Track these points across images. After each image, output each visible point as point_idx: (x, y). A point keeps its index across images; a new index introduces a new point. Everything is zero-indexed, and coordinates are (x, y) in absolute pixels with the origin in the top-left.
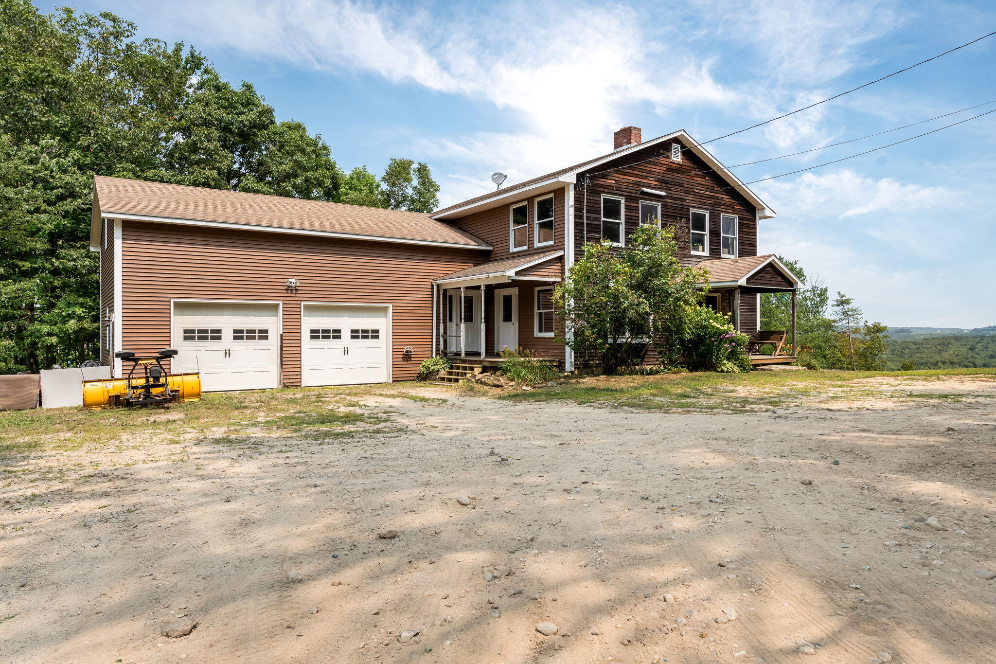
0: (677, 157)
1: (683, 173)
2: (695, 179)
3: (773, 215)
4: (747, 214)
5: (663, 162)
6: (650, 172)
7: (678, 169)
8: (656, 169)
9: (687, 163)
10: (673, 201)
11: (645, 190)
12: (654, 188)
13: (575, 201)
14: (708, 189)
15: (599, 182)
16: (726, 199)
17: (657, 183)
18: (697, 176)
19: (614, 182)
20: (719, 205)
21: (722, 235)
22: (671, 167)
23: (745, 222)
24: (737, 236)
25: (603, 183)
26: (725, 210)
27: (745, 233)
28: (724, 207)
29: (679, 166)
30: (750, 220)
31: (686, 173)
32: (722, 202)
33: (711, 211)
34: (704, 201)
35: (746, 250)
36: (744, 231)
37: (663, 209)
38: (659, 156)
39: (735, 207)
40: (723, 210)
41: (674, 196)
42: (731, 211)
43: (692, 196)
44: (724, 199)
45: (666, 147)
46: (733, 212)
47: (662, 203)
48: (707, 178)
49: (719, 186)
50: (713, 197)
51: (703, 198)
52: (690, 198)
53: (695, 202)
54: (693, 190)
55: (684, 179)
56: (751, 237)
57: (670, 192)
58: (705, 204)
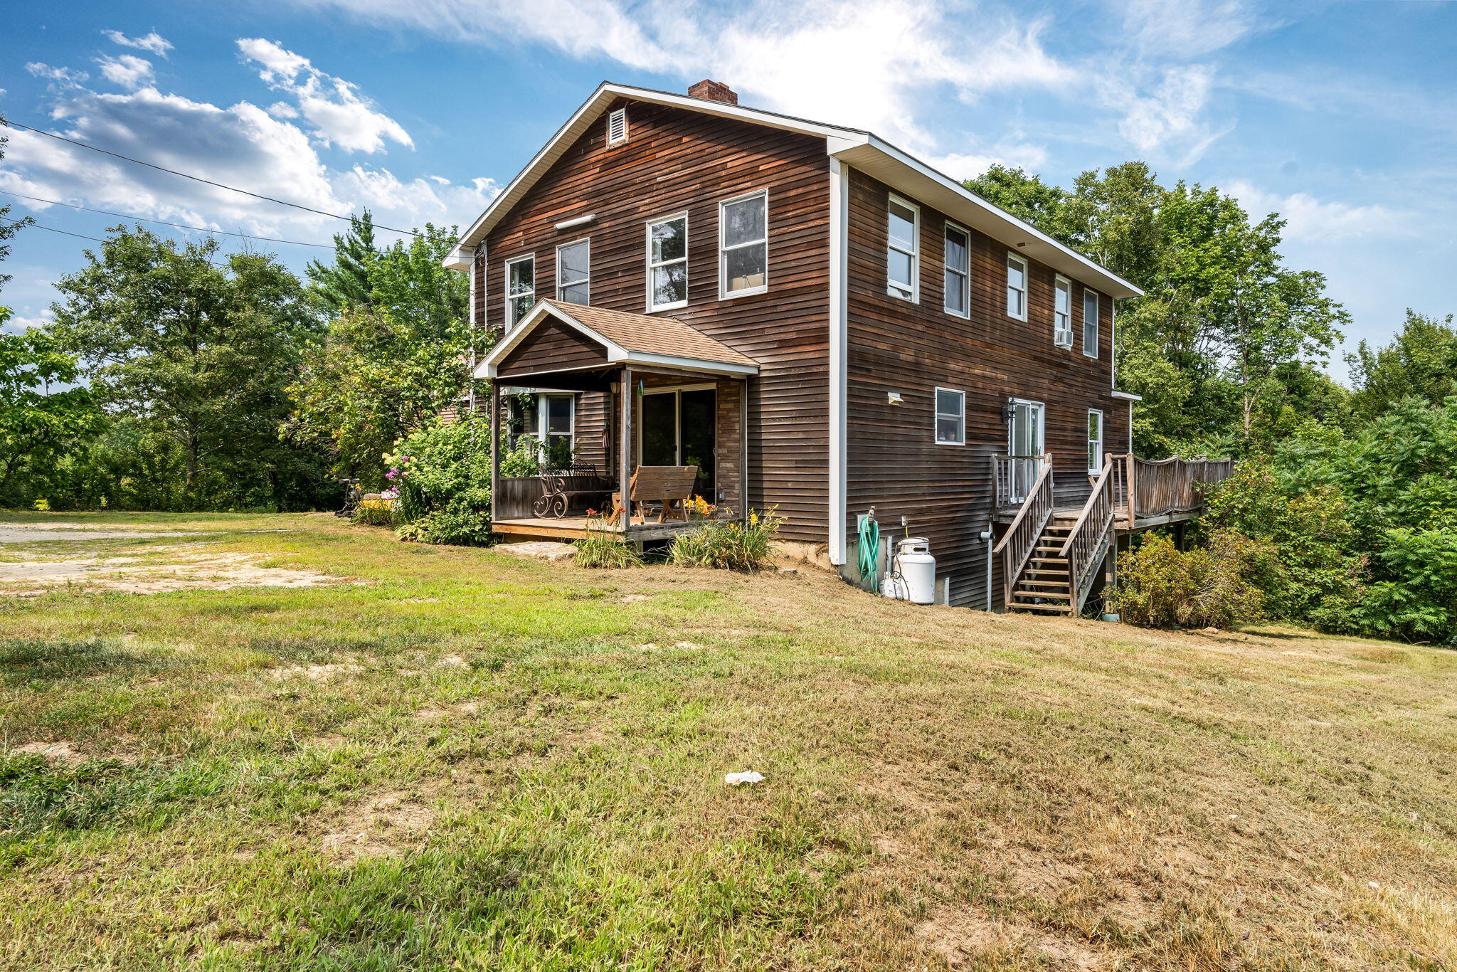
0: (619, 134)
1: (632, 158)
2: (658, 155)
4: (803, 169)
5: (593, 160)
6: (571, 189)
7: (627, 154)
8: (581, 179)
9: (640, 133)
10: (613, 223)
11: (559, 226)
12: (578, 215)
13: (477, 283)
14: (687, 161)
15: (503, 244)
16: (736, 161)
17: (585, 203)
18: (662, 147)
19: (521, 234)
20: (716, 183)
21: (721, 249)
22: (608, 161)
23: (793, 193)
24: (766, 236)
25: (508, 243)
26: (733, 188)
27: (792, 221)
28: (730, 183)
29: (625, 149)
30: (811, 181)
31: (637, 157)
32: (723, 173)
33: (693, 206)
34: (679, 192)
35: (793, 264)
36: (789, 218)
37: (596, 245)
38: (586, 153)
39: (762, 168)
40: (725, 191)
41: (614, 212)
42: (749, 184)
43: (651, 194)
44: (729, 165)
45: (597, 128)
46: (755, 183)
47: (591, 235)
48: (685, 140)
49: (717, 141)
50: (699, 174)
51: (676, 187)
52: (647, 201)
53: (657, 205)
54: (652, 182)
55: (635, 169)
56: (811, 224)
57: (608, 207)
58: (683, 197)
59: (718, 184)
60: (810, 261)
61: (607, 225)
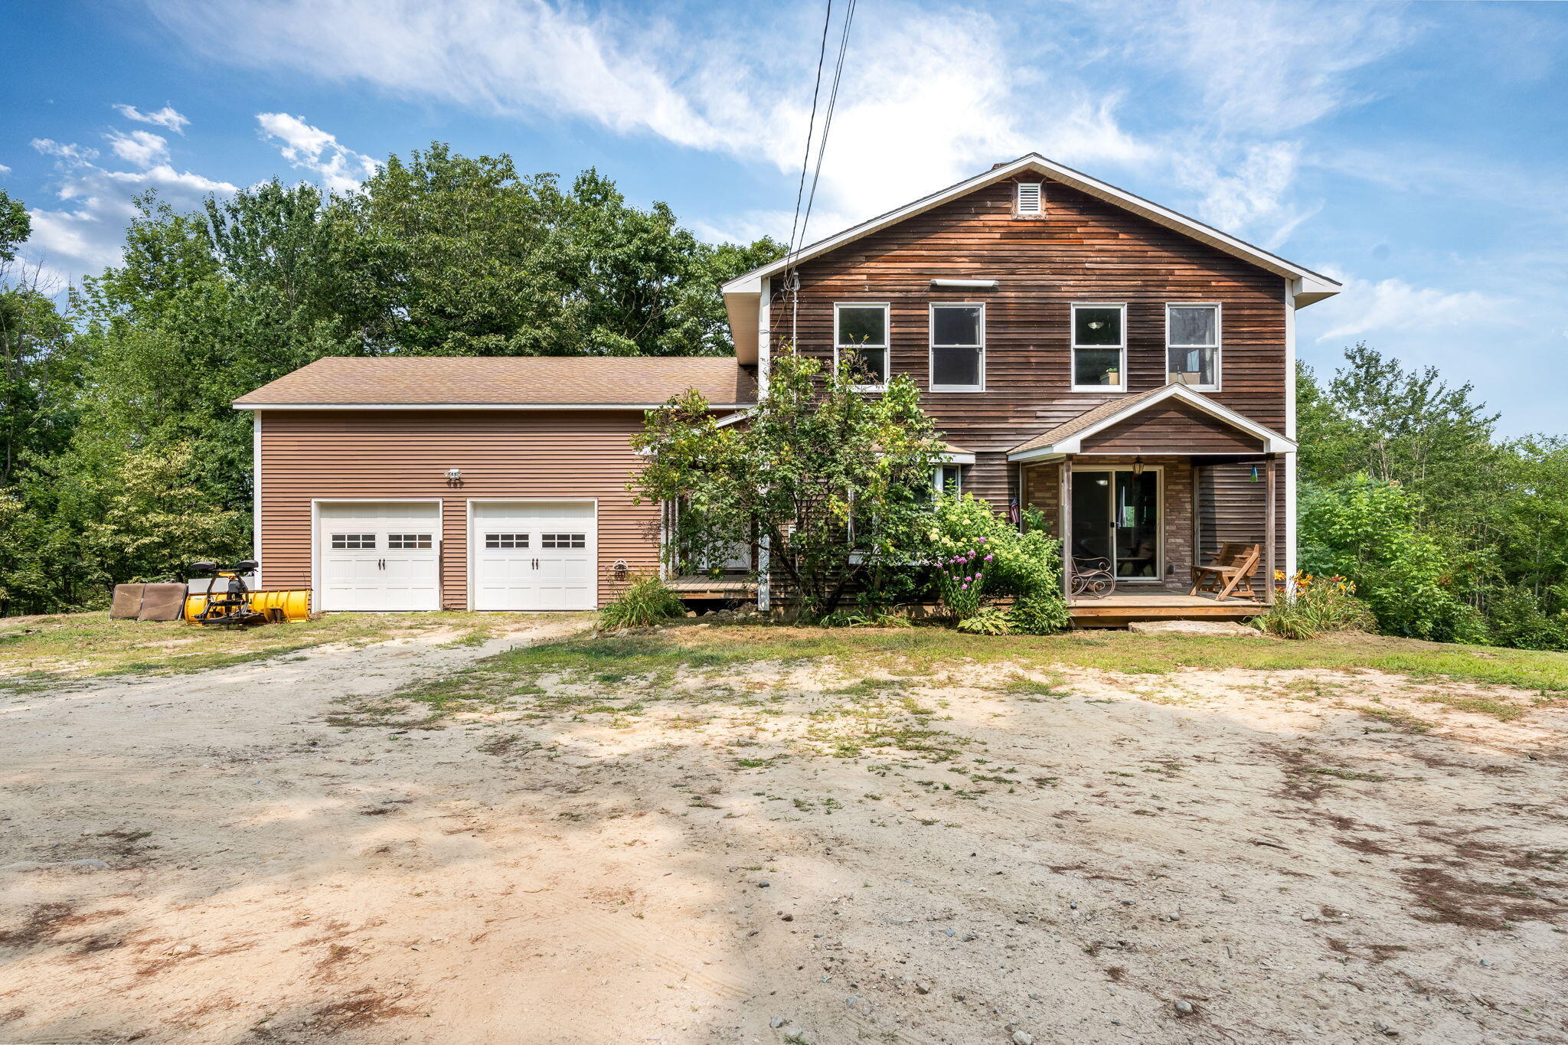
0: (1031, 206)
1: (1051, 236)
2: (1086, 242)
3: (1332, 288)
4: (1257, 294)
5: (991, 224)
6: (957, 247)
7: (1040, 231)
8: (973, 239)
9: (1061, 214)
10: (1019, 294)
11: (940, 281)
12: (968, 276)
13: (773, 321)
14: (1124, 258)
15: (830, 283)
16: (1184, 271)
17: (978, 265)
18: (1091, 236)
19: (865, 277)
20: (1162, 285)
21: (1168, 345)
22: (1015, 230)
23: (1247, 312)
24: (1219, 343)
25: (839, 283)
26: (1181, 294)
27: (1246, 336)
28: (1178, 288)
29: (1038, 224)
30: (1265, 306)
31: (1057, 236)
32: (1170, 278)
33: (1133, 300)
34: (1114, 283)
35: (1247, 372)
36: (1244, 332)
37: (993, 312)
38: (978, 214)
39: (1213, 284)
40: (1173, 294)
41: (1023, 283)
42: (1200, 295)
43: (1076, 277)
44: (1177, 272)
45: (999, 191)
46: (1206, 295)
47: (989, 300)
48: (1121, 236)
49: (1164, 247)
50: (1141, 272)
51: (1110, 278)
52: (1072, 283)
53: (1085, 289)
54: (1078, 266)
55: (1053, 248)
56: (1266, 342)
57: (1014, 277)
58: (1117, 289)
59: (1165, 287)
60: (1265, 372)
61: (1013, 295)
